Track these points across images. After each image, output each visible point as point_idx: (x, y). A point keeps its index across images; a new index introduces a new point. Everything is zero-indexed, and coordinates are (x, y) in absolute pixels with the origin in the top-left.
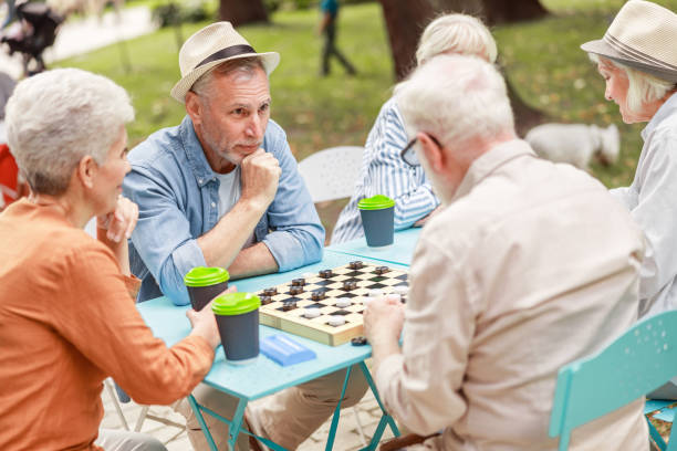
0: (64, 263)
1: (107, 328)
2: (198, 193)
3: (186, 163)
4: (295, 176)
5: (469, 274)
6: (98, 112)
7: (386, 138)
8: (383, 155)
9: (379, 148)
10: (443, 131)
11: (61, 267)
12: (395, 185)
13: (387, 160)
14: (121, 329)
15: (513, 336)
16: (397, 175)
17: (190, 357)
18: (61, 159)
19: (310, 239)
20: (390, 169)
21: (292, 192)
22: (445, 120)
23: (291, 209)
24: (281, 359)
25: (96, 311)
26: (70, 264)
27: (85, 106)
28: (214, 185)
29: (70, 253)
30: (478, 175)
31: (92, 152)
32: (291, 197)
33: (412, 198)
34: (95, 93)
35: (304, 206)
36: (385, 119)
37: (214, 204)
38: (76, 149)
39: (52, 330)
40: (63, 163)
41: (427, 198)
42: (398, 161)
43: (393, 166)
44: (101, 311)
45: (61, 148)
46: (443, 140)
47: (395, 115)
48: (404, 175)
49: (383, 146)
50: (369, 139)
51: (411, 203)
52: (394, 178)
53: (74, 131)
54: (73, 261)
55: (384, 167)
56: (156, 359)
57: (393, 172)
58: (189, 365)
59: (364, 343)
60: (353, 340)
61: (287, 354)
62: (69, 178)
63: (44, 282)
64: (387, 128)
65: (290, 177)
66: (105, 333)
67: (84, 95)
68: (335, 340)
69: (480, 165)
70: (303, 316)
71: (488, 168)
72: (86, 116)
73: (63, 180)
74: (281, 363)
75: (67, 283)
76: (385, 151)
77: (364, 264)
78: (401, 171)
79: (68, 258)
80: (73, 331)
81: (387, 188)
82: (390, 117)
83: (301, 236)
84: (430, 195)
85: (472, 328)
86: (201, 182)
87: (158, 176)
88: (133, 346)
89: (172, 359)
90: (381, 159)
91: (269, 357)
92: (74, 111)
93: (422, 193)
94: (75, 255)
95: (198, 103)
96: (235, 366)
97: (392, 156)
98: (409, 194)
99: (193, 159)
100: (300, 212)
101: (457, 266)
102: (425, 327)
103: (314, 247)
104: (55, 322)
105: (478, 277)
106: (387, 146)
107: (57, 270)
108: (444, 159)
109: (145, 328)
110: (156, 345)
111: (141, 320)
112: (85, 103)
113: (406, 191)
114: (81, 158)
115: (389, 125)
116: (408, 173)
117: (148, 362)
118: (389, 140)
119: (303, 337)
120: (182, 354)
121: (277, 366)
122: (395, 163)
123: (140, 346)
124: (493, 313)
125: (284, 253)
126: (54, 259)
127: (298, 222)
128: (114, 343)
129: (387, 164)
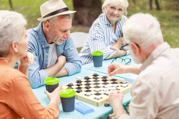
0: (11, 82)
1: (26, 104)
2: (42, 50)
3: (39, 40)
4: (73, 44)
5: (157, 93)
6: (14, 25)
7: (96, 32)
8: (95, 36)
9: (94, 35)
10: (141, 43)
11: (10, 83)
12: (99, 46)
13: (97, 38)
14: (31, 105)
15: (172, 113)
16: (100, 42)
17: (54, 112)
18: (5, 45)
19: (78, 65)
20: (98, 41)
21: (72, 50)
22: (142, 39)
23: (72, 56)
24: (83, 112)
25: (22, 99)
26: (13, 82)
27: (9, 25)
28: (48, 48)
29: (13, 79)
30: (155, 57)
31: (15, 40)
32: (72, 52)
33: (105, 50)
34: (11, 19)
35: (76, 55)
36: (96, 26)
37: (47, 54)
38: (10, 40)
39: (6, 105)
40: (6, 46)
41: (109, 50)
42: (100, 38)
43: (99, 40)
44: (24, 99)
45: (4, 41)
46: (141, 45)
47: (99, 24)
48: (102, 43)
49: (95, 34)
50: (90, 31)
51: (105, 51)
52: (99, 44)
53: (7, 35)
54: (14, 81)
55: (96, 40)
56: (43, 114)
57: (99, 42)
58: (54, 115)
59: (108, 105)
60: (105, 104)
61: (85, 110)
62: (9, 50)
63: (4, 89)
64: (96, 28)
65: (71, 45)
66: (26, 106)
67: (7, 21)
68: (99, 105)
69: (155, 53)
70: (85, 95)
71: (158, 54)
72: (10, 28)
73: (7, 51)
74: (83, 114)
75: (12, 89)
76: (96, 35)
77: (98, 74)
78: (101, 41)
79: (12, 80)
80: (14, 106)
81: (97, 47)
82: (97, 25)
83: (76, 64)
84: (110, 49)
85: (157, 110)
86: (43, 47)
87: (31, 44)
88: (35, 110)
89: (49, 114)
90: (95, 38)
91: (77, 110)
92: (5, 27)
93: (108, 49)
94: (15, 79)
95: (49, 25)
96: (67, 114)
97: (98, 37)
98: (104, 49)
99: (41, 39)
100: (74, 57)
101: (153, 90)
102: (141, 111)
103: (79, 67)
104: (7, 103)
105: (161, 94)
106: (97, 34)
107: (8, 84)
108: (140, 51)
109: (39, 103)
110: (43, 110)
111: (37, 101)
112: (9, 23)
113: (103, 48)
114: (12, 43)
115: (97, 27)
116: (103, 42)
117: (41, 115)
118: (97, 32)
119: (88, 103)
120: (51, 111)
121: (82, 115)
122: (99, 39)
123: (38, 110)
124: (165, 106)
125: (70, 70)
126: (7, 80)
127: (74, 60)
128: (28, 109)
129: (96, 39)
